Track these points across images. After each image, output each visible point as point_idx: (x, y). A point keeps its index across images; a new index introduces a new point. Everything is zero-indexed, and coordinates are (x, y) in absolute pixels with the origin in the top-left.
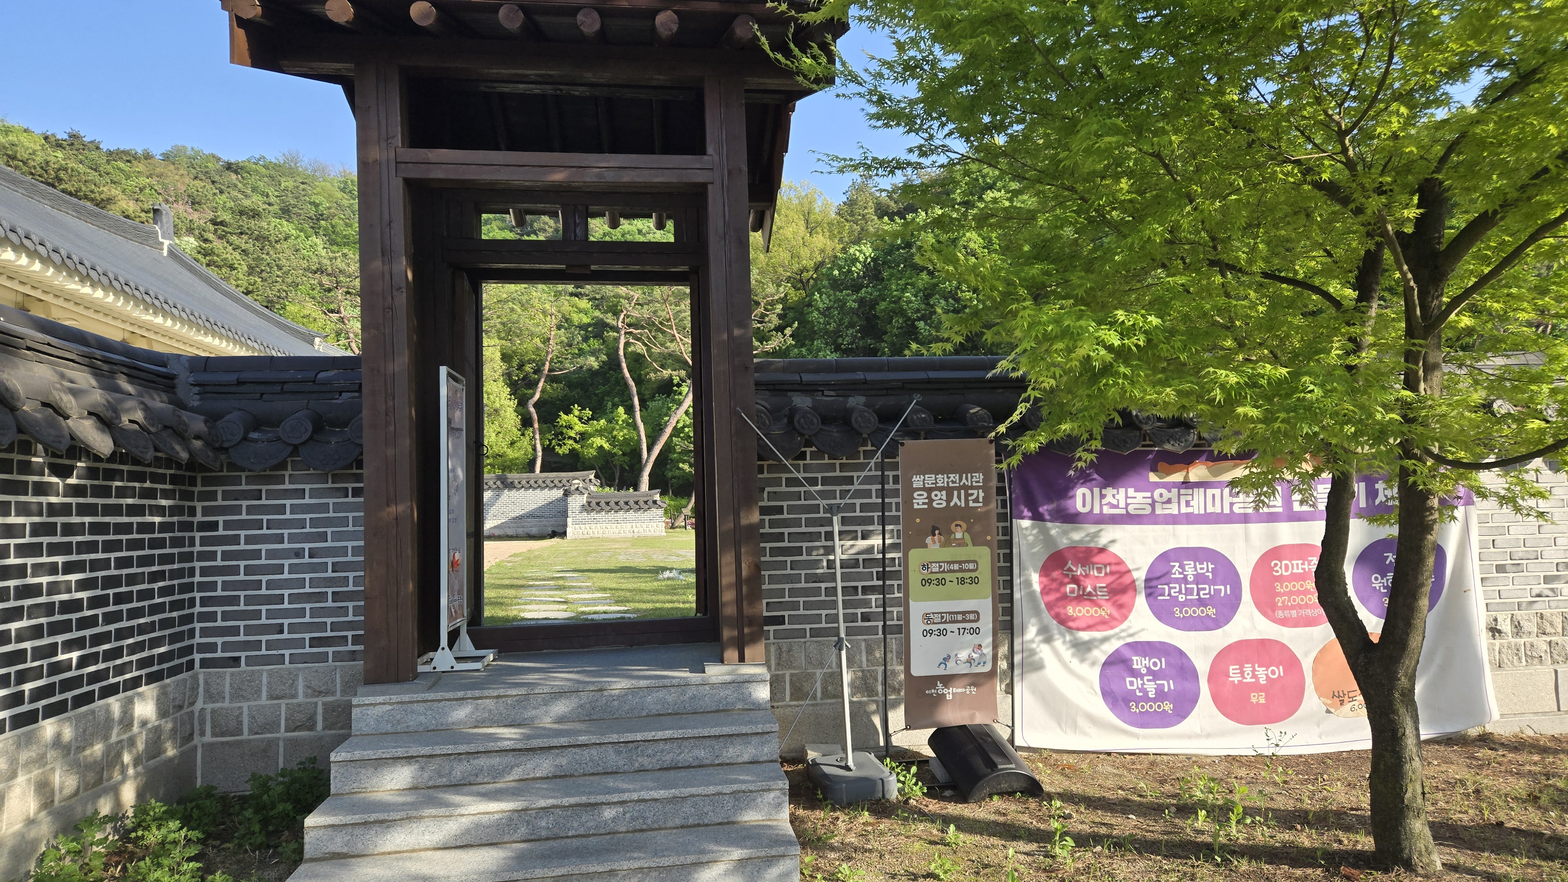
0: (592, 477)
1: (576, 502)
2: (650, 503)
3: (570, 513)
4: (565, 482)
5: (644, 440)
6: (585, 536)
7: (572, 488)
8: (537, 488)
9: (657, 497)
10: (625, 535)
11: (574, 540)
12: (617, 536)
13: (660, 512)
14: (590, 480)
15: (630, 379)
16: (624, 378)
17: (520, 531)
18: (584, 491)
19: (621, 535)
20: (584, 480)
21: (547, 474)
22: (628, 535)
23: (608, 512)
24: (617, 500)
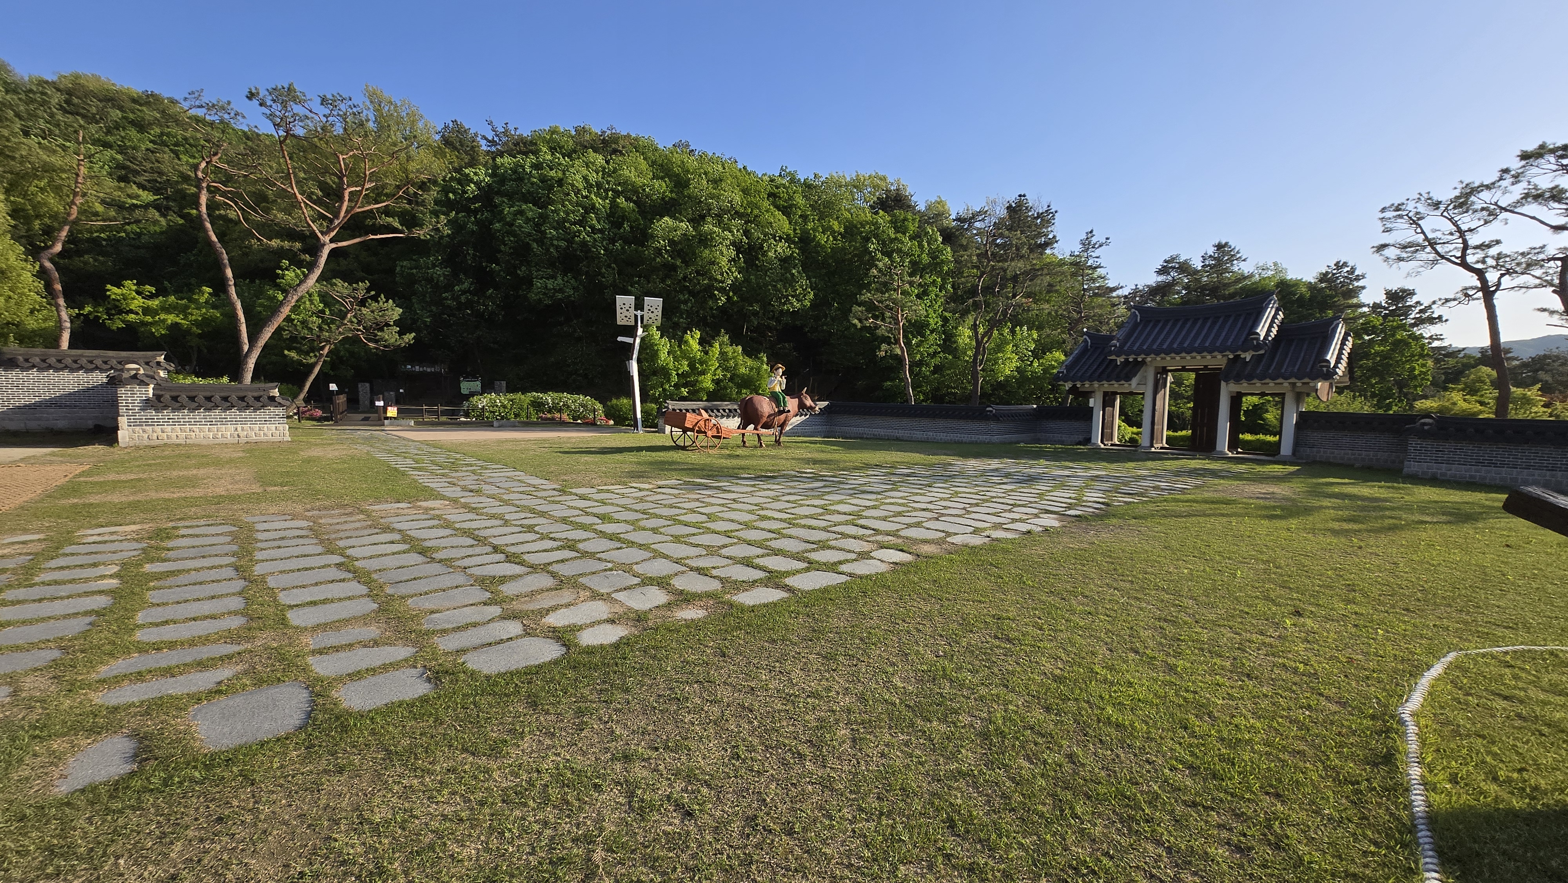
0: (161, 358)
1: (133, 396)
2: (264, 399)
3: (122, 410)
4: (114, 362)
5: (243, 320)
6: (156, 443)
7: (125, 375)
8: (62, 369)
9: (276, 392)
10: (225, 441)
11: (138, 448)
12: (211, 441)
13: (280, 411)
14: (158, 363)
15: (219, 245)
16: (210, 243)
17: (33, 425)
18: (146, 380)
19: (217, 441)
20: (147, 363)
21: (79, 352)
22: (230, 440)
23: (192, 410)
24: (208, 394)
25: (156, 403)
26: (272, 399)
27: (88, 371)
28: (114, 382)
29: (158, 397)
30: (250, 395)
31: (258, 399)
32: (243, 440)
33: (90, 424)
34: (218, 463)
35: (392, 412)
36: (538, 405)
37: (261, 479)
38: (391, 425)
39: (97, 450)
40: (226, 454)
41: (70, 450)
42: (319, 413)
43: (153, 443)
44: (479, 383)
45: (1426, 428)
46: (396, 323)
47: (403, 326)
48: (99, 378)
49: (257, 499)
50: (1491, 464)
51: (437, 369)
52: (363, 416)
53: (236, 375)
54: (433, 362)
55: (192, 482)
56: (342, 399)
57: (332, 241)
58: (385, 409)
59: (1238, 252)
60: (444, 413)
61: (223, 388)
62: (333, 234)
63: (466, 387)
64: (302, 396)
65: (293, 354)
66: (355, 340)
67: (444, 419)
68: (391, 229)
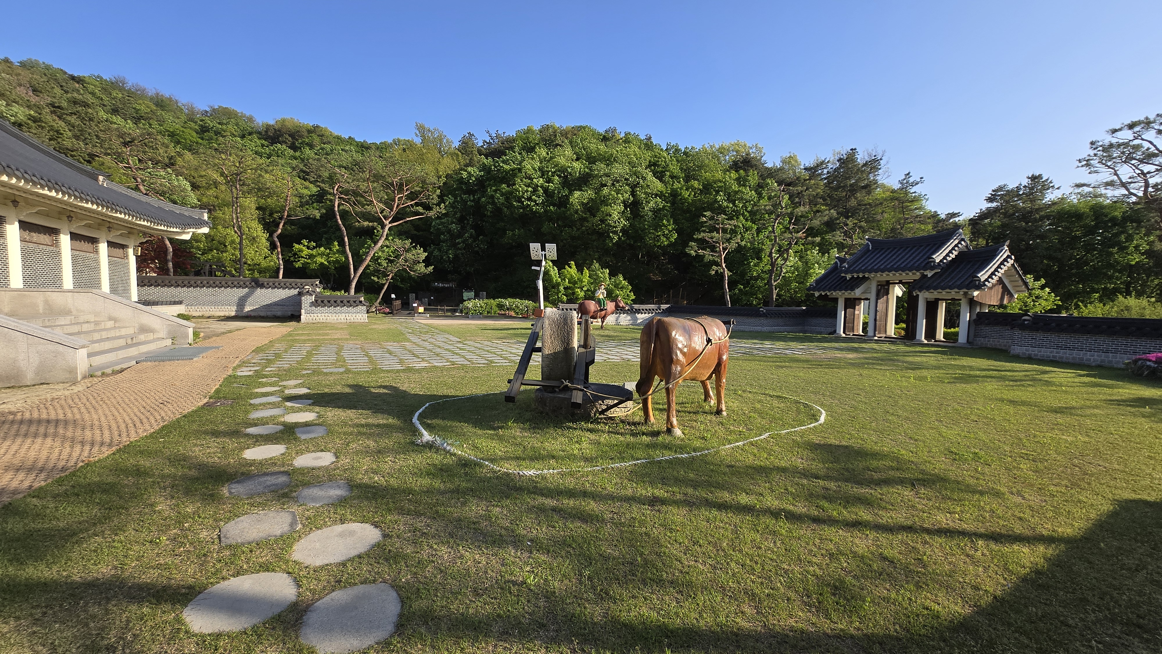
0: (318, 283)
1: (307, 300)
2: (357, 302)
3: (303, 306)
4: (299, 284)
5: (352, 263)
6: (314, 321)
7: (305, 291)
8: (280, 288)
9: (362, 299)
10: (341, 321)
11: (308, 323)
12: (336, 321)
13: (364, 308)
14: (316, 285)
15: (342, 226)
16: (338, 225)
17: (269, 314)
18: (312, 293)
19: (338, 321)
20: (312, 285)
21: (287, 280)
22: (343, 321)
23: (329, 307)
24: (335, 300)
25: (315, 304)
26: (361, 302)
27: (290, 289)
28: (300, 294)
29: (316, 301)
30: (352, 300)
31: (355, 302)
32: (348, 321)
33: (289, 313)
34: (337, 329)
35: (421, 309)
36: (501, 306)
37: (351, 334)
38: (418, 316)
39: (293, 323)
40: (340, 326)
41: (284, 324)
42: (388, 310)
43: (314, 322)
44: (473, 293)
45: (1026, 322)
46: (424, 261)
47: (427, 262)
48: (295, 292)
49: (347, 339)
50: (1066, 348)
51: (451, 285)
52: (408, 312)
53: (347, 290)
54: (448, 281)
55: (327, 334)
56: (398, 303)
57: (390, 223)
58: (417, 308)
59: (1051, 182)
60: (448, 311)
61: (341, 297)
62: (390, 219)
63: (466, 295)
64: (378, 301)
65: (376, 279)
66: (404, 270)
67: (449, 314)
68: (417, 213)
